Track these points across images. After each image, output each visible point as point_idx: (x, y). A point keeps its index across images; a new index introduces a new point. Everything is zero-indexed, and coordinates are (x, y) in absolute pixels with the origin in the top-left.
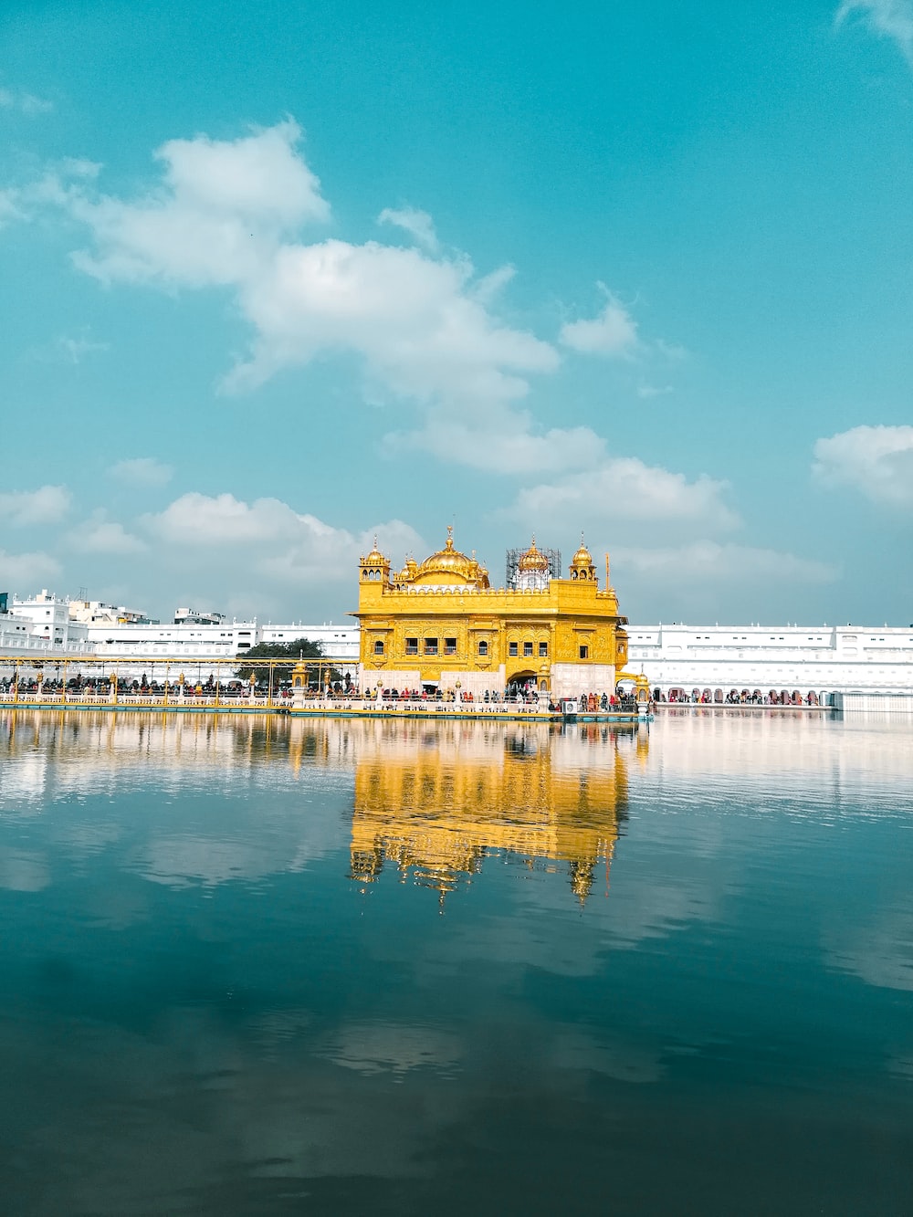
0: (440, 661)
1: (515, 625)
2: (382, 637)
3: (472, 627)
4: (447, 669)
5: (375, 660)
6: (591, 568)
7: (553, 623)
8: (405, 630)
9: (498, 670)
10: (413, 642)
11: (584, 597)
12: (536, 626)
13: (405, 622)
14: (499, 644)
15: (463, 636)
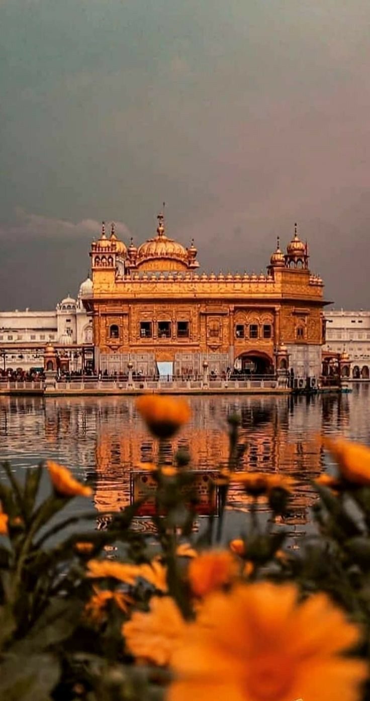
0: (174, 343)
1: (241, 309)
2: (116, 321)
3: (203, 311)
4: (181, 351)
5: (111, 343)
6: (306, 257)
7: (277, 307)
8: (139, 314)
9: (228, 350)
10: (146, 326)
11: (300, 283)
12: (261, 310)
13: (139, 307)
14: (229, 326)
15: (195, 319)
